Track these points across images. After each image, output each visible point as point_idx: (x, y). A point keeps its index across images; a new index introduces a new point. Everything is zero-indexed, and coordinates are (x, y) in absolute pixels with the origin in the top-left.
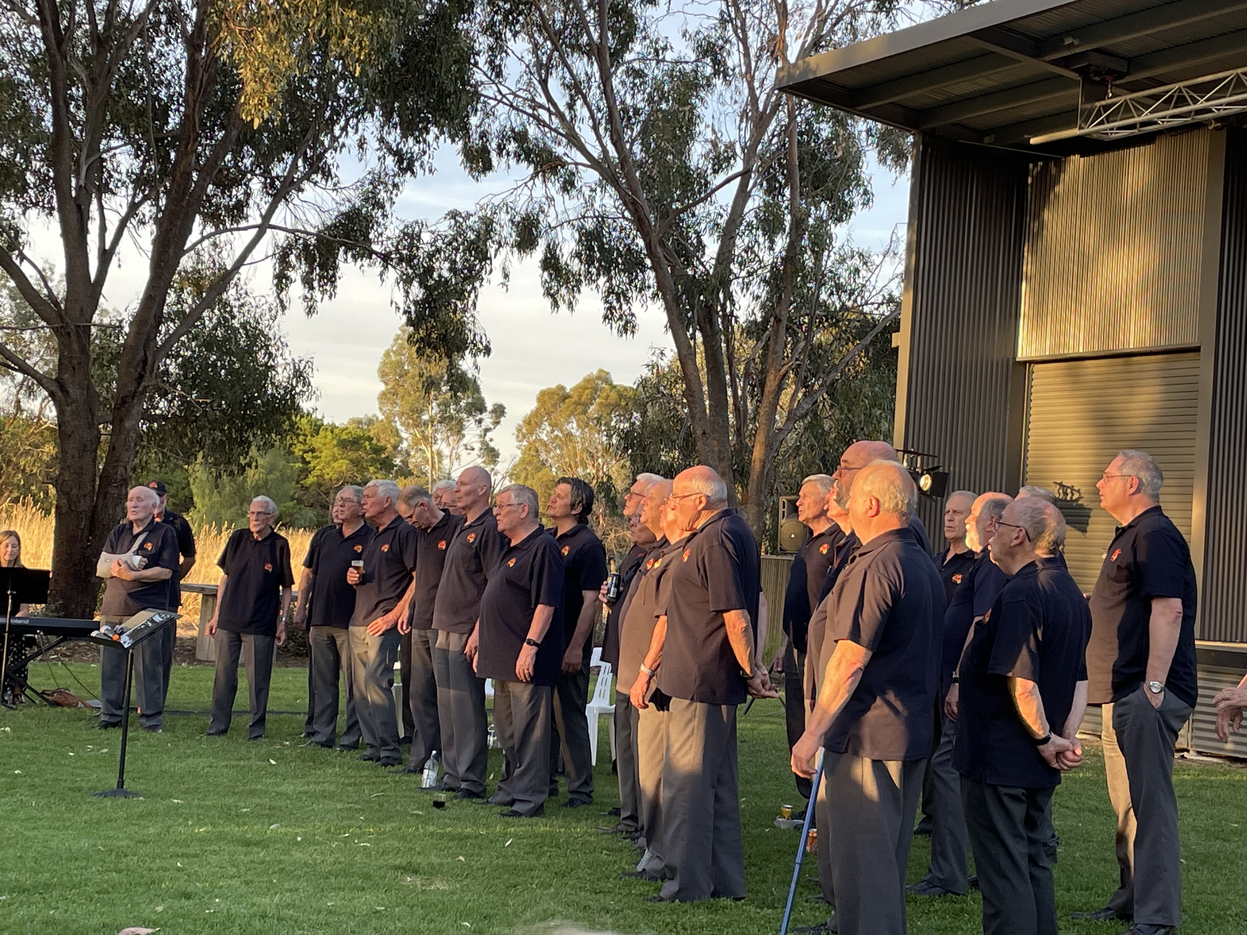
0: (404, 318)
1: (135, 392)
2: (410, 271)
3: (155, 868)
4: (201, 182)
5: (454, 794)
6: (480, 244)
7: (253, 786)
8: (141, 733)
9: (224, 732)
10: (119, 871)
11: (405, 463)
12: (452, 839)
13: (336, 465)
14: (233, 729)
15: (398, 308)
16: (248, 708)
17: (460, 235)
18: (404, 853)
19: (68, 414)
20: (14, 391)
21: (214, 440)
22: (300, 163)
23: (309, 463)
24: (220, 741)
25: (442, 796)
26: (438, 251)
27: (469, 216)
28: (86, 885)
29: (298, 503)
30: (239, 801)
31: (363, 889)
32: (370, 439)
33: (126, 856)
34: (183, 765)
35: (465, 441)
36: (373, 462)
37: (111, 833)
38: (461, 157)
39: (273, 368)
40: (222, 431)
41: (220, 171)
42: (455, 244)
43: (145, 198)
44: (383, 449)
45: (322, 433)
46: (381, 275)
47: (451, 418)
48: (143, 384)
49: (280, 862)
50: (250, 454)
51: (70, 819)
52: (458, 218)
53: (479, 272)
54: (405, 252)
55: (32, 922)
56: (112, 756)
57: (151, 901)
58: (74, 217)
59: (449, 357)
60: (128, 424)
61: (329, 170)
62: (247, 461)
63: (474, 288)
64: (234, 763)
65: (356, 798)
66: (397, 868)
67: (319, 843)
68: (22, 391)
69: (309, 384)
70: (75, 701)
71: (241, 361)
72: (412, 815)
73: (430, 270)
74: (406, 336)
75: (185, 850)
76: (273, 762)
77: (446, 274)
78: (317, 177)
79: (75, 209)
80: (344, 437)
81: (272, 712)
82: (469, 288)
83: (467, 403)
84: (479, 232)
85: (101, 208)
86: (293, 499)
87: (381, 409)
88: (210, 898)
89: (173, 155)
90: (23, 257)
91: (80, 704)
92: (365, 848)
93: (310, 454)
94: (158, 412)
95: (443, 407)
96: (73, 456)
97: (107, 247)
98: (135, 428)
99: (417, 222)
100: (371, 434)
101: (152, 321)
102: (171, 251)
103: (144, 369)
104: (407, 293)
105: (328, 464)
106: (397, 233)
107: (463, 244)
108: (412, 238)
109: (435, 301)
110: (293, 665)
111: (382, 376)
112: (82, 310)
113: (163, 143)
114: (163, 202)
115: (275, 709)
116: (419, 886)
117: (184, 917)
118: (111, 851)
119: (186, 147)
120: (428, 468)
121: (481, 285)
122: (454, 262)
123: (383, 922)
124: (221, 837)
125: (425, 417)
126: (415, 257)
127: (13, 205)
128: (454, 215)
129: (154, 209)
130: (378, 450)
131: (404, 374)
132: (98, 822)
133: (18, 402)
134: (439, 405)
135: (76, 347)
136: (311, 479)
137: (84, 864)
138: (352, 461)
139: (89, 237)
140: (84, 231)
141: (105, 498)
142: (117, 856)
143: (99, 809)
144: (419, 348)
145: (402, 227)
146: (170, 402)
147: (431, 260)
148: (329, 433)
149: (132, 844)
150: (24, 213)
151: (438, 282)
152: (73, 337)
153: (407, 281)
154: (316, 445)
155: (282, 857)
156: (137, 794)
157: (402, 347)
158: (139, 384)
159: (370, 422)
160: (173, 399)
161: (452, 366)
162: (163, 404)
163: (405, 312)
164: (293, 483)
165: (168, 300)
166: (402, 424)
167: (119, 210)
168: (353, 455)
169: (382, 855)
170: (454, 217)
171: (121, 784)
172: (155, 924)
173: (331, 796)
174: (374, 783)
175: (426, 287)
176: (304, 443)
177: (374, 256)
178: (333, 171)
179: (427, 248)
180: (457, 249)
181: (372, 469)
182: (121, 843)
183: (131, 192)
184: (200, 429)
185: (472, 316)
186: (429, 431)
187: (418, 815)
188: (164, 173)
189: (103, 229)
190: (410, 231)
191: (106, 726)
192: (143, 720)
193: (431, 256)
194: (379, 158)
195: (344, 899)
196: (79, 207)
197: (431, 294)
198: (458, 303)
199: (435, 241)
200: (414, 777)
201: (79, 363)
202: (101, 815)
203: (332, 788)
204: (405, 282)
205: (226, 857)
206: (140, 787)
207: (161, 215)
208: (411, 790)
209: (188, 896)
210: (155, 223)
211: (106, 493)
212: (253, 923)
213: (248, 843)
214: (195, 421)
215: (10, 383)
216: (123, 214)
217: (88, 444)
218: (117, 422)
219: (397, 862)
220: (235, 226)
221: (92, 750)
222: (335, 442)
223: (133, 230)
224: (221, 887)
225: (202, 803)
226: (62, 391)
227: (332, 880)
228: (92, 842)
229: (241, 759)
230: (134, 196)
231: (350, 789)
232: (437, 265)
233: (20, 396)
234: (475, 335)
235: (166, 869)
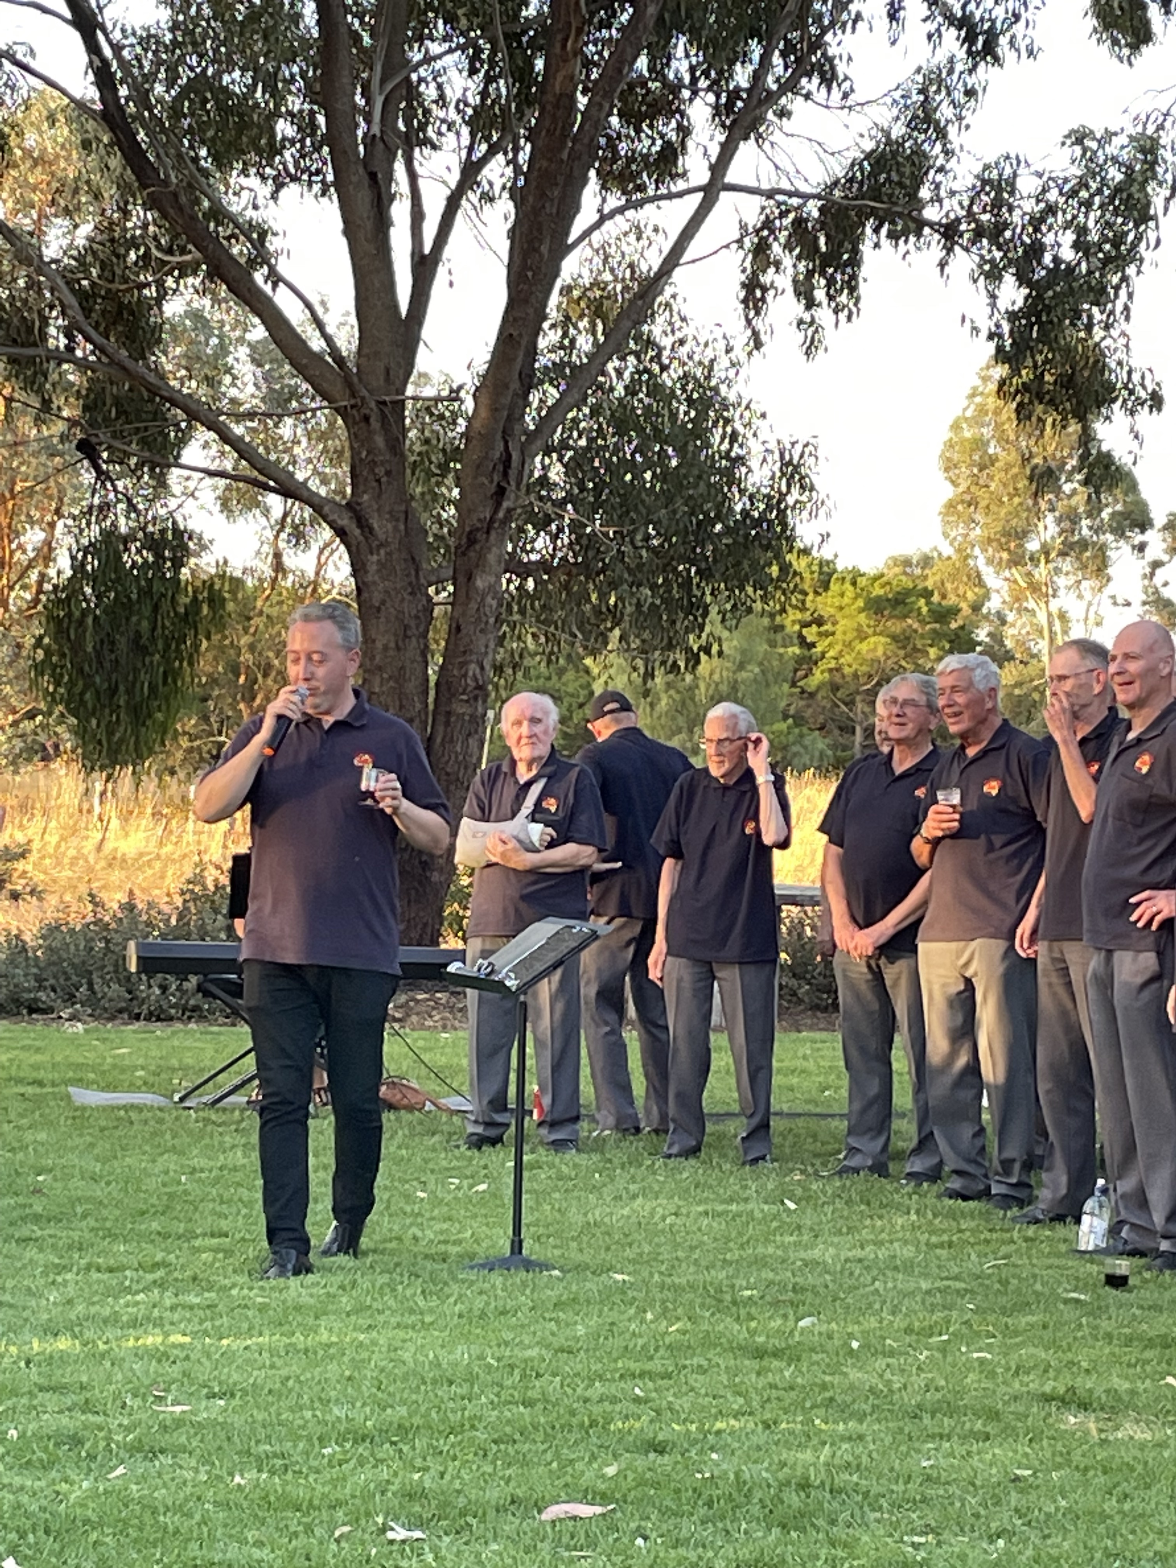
0: (991, 348)
1: (492, 520)
2: (998, 255)
3: (595, 1398)
4: (594, 111)
5: (1143, 1261)
6: (1134, 189)
7: (760, 1250)
8: (543, 1155)
9: (694, 1151)
10: (528, 1403)
11: (997, 637)
12: (1150, 1344)
13: (864, 647)
14: (710, 1145)
15: (975, 330)
16: (736, 1108)
17: (1094, 175)
18: (1058, 1371)
19: (373, 568)
20: (270, 534)
21: (639, 605)
22: (777, 59)
23: (813, 645)
24: (689, 1169)
25: (1122, 1266)
26: (1051, 210)
27: (1109, 135)
28: (473, 1427)
29: (796, 724)
30: (736, 1276)
31: (987, 1438)
32: (927, 594)
33: (538, 1376)
34: (626, 1211)
35: (1109, 590)
36: (936, 637)
37: (508, 1336)
38: (1092, 22)
39: (740, 460)
40: (654, 587)
41: (631, 87)
42: (1084, 194)
43: (492, 151)
44: (955, 611)
45: (834, 587)
46: (942, 265)
47: (1084, 544)
48: (506, 504)
49: (824, 1387)
50: (707, 629)
51: (431, 1311)
52: (1087, 142)
53: (1134, 245)
54: (985, 217)
55: (383, 1493)
56: (494, 1196)
57: (593, 1457)
58: (363, 197)
59: (1082, 418)
60: (480, 583)
61: (833, 68)
62: (703, 641)
63: (1125, 279)
64: (720, 1208)
65: (957, 1270)
66: (1048, 1399)
67: (892, 1353)
68: (283, 536)
69: (812, 489)
70: (420, 1098)
71: (681, 451)
72: (1066, 1301)
73: (1036, 250)
74: (993, 387)
75: (649, 1366)
76: (792, 1206)
77: (1068, 254)
78: (810, 84)
79: (366, 181)
80: (878, 591)
81: (779, 1114)
82: (1115, 280)
83: (1113, 515)
84: (1130, 168)
85: (413, 177)
86: (786, 717)
87: (946, 535)
88: (701, 1452)
89: (539, 64)
90: (275, 278)
91: (429, 1106)
92: (982, 1361)
93: (814, 628)
94: (534, 557)
95: (1066, 524)
96: (386, 648)
97: (427, 250)
98: (494, 588)
99: (1008, 157)
100: (929, 584)
101: (515, 385)
102: (544, 249)
103: (505, 474)
104: (993, 297)
105: (849, 645)
106: (970, 181)
107: (1099, 191)
108: (999, 190)
109: (1048, 309)
110: (811, 1028)
111: (947, 470)
112: (388, 371)
113: (520, 42)
114: (524, 157)
115: (785, 1108)
116: (1094, 1432)
117: (656, 1485)
118: (512, 1367)
119: (564, 46)
120: (1043, 646)
121: (1139, 272)
122: (1082, 231)
123: (1033, 1497)
124: (708, 1342)
125: (1033, 546)
126: (1006, 225)
127: (253, 181)
128: (1079, 137)
129: (509, 171)
130: (943, 615)
131: (987, 463)
132: (483, 1315)
133: (278, 556)
134: (1059, 521)
135: (380, 441)
136: (818, 676)
137: (464, 1390)
138: (894, 638)
139: (393, 232)
140: (383, 223)
141: (447, 724)
142: (523, 1376)
143: (481, 1293)
144: (1020, 405)
145: (978, 168)
146: (555, 537)
147: (1037, 230)
148: (848, 586)
149: (548, 1355)
150: (274, 196)
151: (1054, 273)
152: (375, 424)
153: (993, 275)
154: (826, 611)
155: (828, 1378)
156: (545, 1266)
157: (982, 410)
158: (499, 504)
159: (926, 561)
160: (560, 530)
161: (1087, 438)
162: (542, 542)
163: (991, 337)
164: (786, 687)
165: (542, 343)
166: (990, 562)
167: (446, 176)
168: (896, 627)
169: (1017, 1373)
170: (1079, 141)
171: (517, 1245)
172: (604, 1498)
173: (908, 1267)
174: (987, 1242)
175: (1030, 284)
176: (803, 609)
177: (927, 230)
178: (841, 68)
179: (1029, 206)
180: (1088, 204)
181: (933, 652)
182: (530, 1353)
183: (466, 140)
184: (613, 585)
185: (1123, 334)
186: (1041, 572)
187: (1077, 1301)
188: (524, 100)
189: (417, 216)
190: (995, 175)
191: (478, 1143)
192: (544, 1131)
193: (1036, 222)
194: (930, 37)
195: (952, 1455)
196: (373, 176)
197: (1040, 296)
198: (1095, 310)
199: (1044, 191)
200: (1061, 1230)
201: (388, 473)
202: (487, 1304)
203: (908, 1252)
204: (988, 276)
205: (724, 1379)
206: (551, 1254)
207: (521, 182)
208: (1059, 1255)
209: (660, 1449)
210: (512, 198)
211: (449, 714)
212: (785, 1496)
213: (760, 1353)
214: (603, 571)
215: (263, 521)
216: (453, 186)
217: (413, 623)
218: (461, 579)
219: (1047, 1389)
220: (663, 191)
221: (458, 1188)
222: (860, 603)
223: (472, 213)
224: (719, 1432)
225: (668, 1280)
226: (360, 525)
227: (927, 1420)
228: (475, 1350)
229: (731, 1200)
230: (471, 149)
231: (943, 1253)
232: (1049, 239)
233: (282, 545)
234: (1130, 373)
235: (614, 1400)
